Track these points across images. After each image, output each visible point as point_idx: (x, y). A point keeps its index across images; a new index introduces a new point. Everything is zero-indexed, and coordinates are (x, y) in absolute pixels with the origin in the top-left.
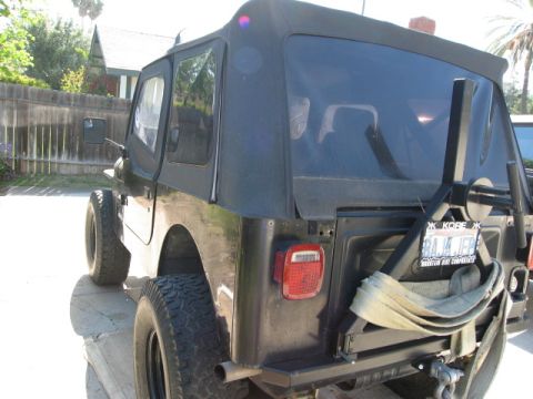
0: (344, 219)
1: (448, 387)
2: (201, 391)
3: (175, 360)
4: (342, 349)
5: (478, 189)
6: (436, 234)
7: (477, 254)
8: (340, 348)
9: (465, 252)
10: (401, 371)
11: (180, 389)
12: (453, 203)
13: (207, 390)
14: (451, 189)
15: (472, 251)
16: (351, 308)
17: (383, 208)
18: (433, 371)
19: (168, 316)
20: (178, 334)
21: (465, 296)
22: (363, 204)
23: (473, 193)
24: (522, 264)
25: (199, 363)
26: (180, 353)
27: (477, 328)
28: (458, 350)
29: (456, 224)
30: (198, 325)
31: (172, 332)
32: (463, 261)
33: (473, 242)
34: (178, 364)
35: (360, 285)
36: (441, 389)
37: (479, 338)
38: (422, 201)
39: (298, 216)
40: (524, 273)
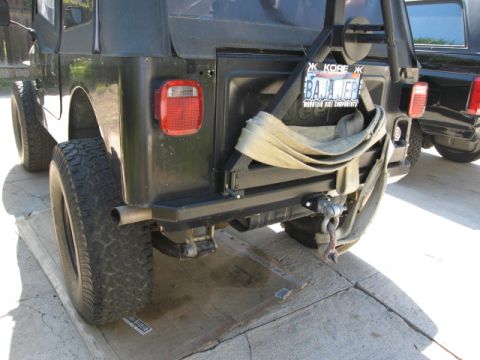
0: (225, 60)
1: (332, 221)
2: (105, 237)
3: (77, 212)
4: (230, 187)
5: (355, 27)
6: (318, 75)
7: (360, 98)
8: (227, 186)
9: (348, 95)
10: (294, 213)
11: (84, 236)
12: (334, 45)
13: (110, 236)
14: (332, 32)
15: (355, 95)
16: (237, 148)
17: (266, 51)
18: (320, 207)
19: (69, 172)
20: (79, 187)
21: (349, 139)
22: (243, 46)
23: (351, 32)
24: (405, 115)
25: (100, 213)
26: (82, 204)
27: (361, 170)
28: (343, 189)
29: (337, 67)
30: (98, 178)
31: (73, 186)
32: (346, 104)
33: (355, 86)
34: (80, 214)
35: (244, 125)
36: (326, 222)
37: (363, 180)
38: (304, 46)
39: (174, 54)
40: (407, 123)
